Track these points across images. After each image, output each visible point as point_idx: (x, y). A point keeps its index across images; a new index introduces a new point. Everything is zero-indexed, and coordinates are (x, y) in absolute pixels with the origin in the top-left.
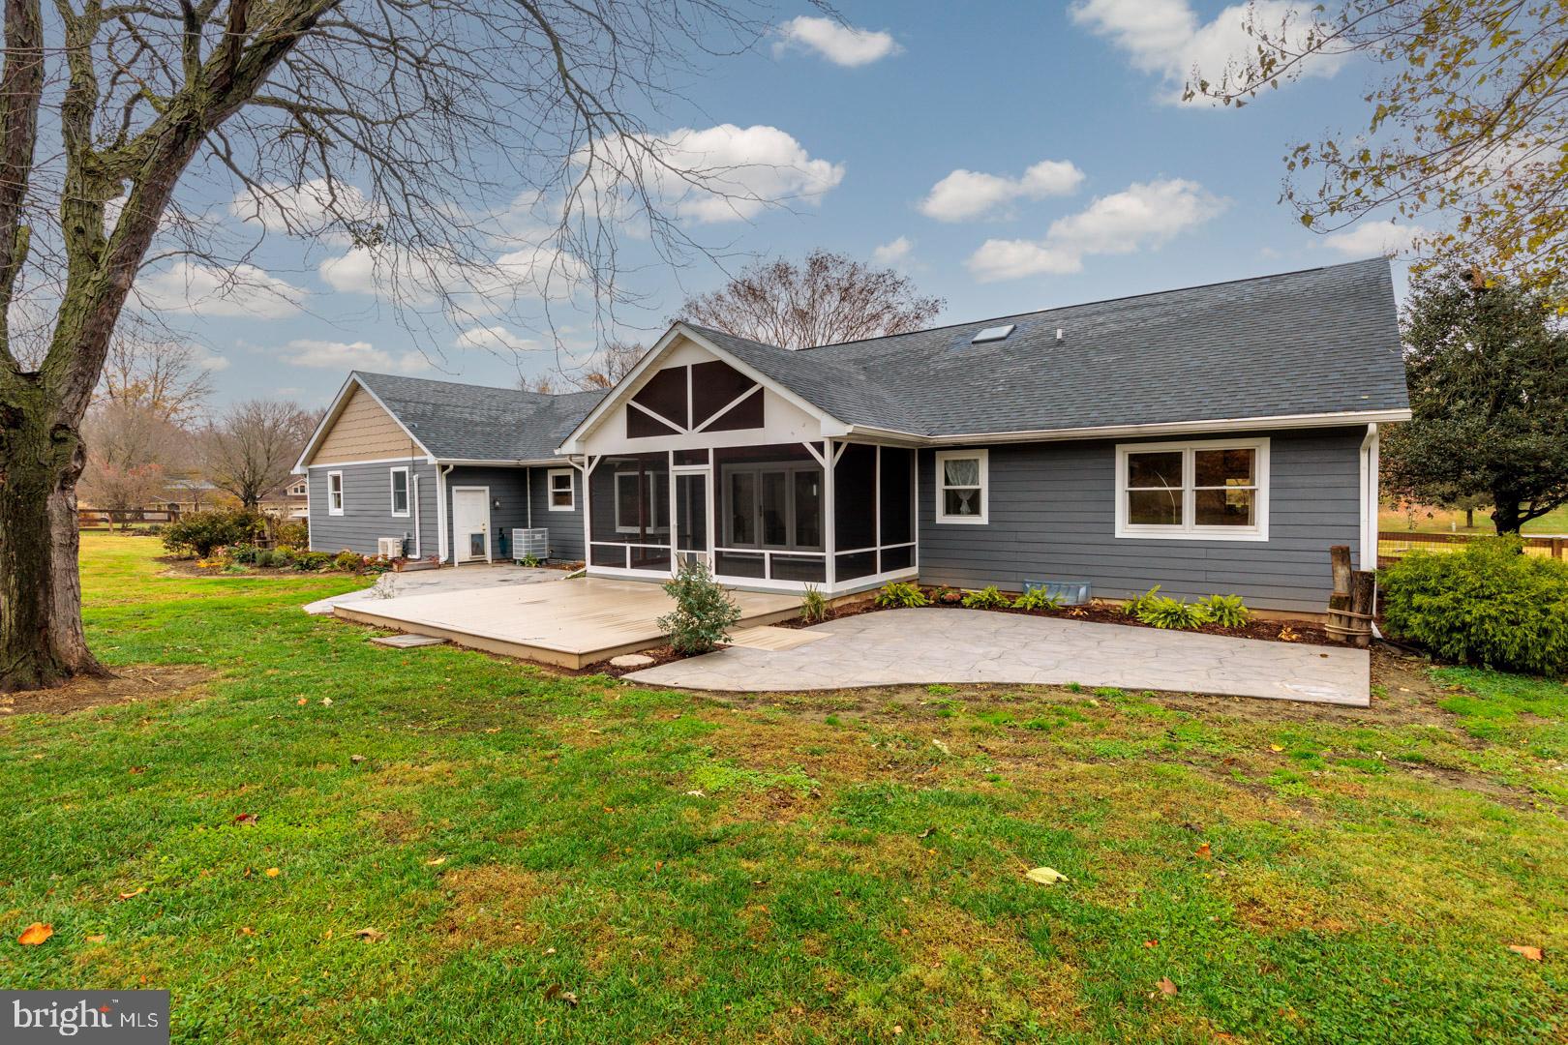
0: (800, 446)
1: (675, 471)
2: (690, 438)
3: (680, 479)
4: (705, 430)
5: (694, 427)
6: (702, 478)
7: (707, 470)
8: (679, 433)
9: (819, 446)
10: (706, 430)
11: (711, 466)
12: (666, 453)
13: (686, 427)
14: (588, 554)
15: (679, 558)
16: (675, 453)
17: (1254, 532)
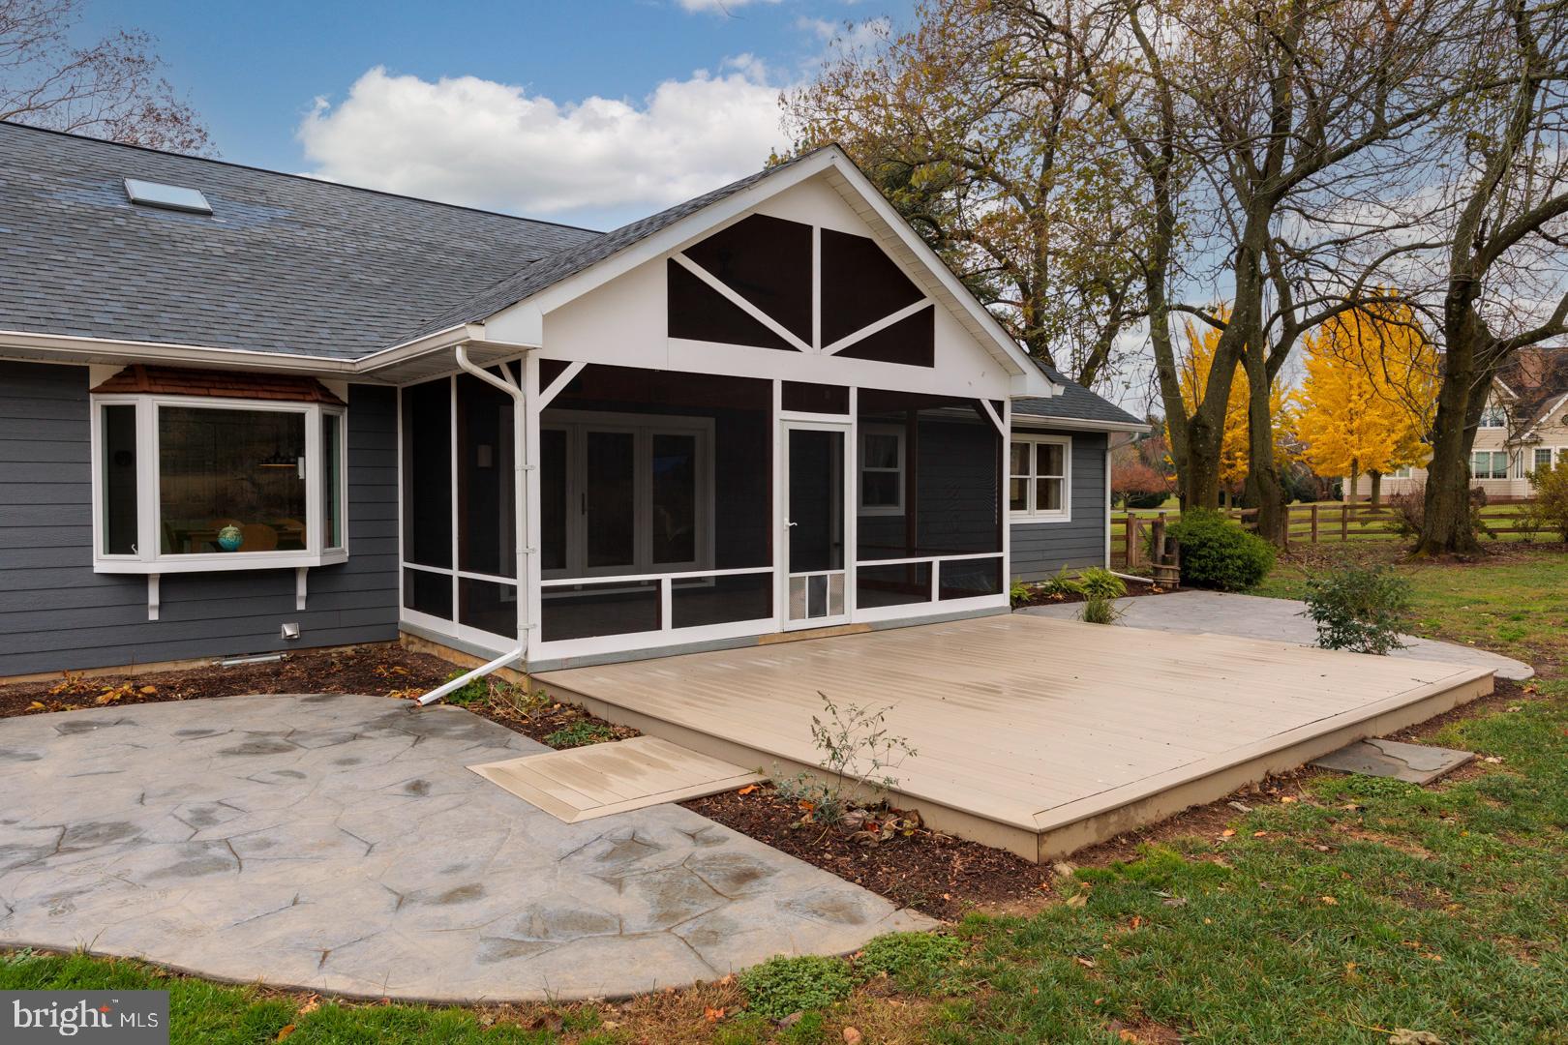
1: (784, 422)
2: (817, 363)
4: (842, 353)
5: (825, 343)
6: (836, 437)
7: (846, 424)
8: (794, 349)
9: (998, 406)
10: (844, 353)
11: (852, 417)
12: (768, 384)
13: (809, 341)
14: (530, 612)
15: (793, 586)
16: (787, 386)
17: (1062, 515)
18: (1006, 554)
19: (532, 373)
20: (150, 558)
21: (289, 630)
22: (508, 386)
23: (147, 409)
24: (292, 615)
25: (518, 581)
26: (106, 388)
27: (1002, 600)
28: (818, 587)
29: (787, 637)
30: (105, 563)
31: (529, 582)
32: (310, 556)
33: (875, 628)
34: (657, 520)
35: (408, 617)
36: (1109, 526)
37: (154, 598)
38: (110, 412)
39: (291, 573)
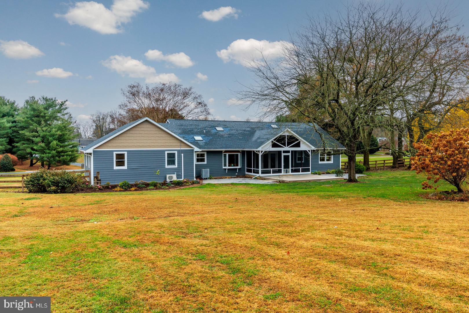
0: (306, 151)
1: (283, 154)
2: (286, 148)
3: (284, 156)
5: (287, 146)
6: (289, 156)
7: (290, 154)
9: (309, 151)
10: (290, 147)
12: (281, 151)
13: (285, 146)
14: (260, 172)
15: (284, 170)
16: (283, 151)
17: (331, 162)
18: (310, 167)
19: (260, 152)
20: (227, 167)
21: (237, 174)
22: (258, 153)
23: (227, 154)
24: (237, 173)
25: (259, 169)
26: (224, 153)
27: (310, 173)
28: (287, 171)
29: (283, 175)
30: (224, 168)
31: (260, 169)
32: (239, 167)
33: (293, 175)
34: (271, 163)
35: (246, 173)
36: (340, 163)
37: (227, 171)
38: (224, 155)
39: (237, 169)
